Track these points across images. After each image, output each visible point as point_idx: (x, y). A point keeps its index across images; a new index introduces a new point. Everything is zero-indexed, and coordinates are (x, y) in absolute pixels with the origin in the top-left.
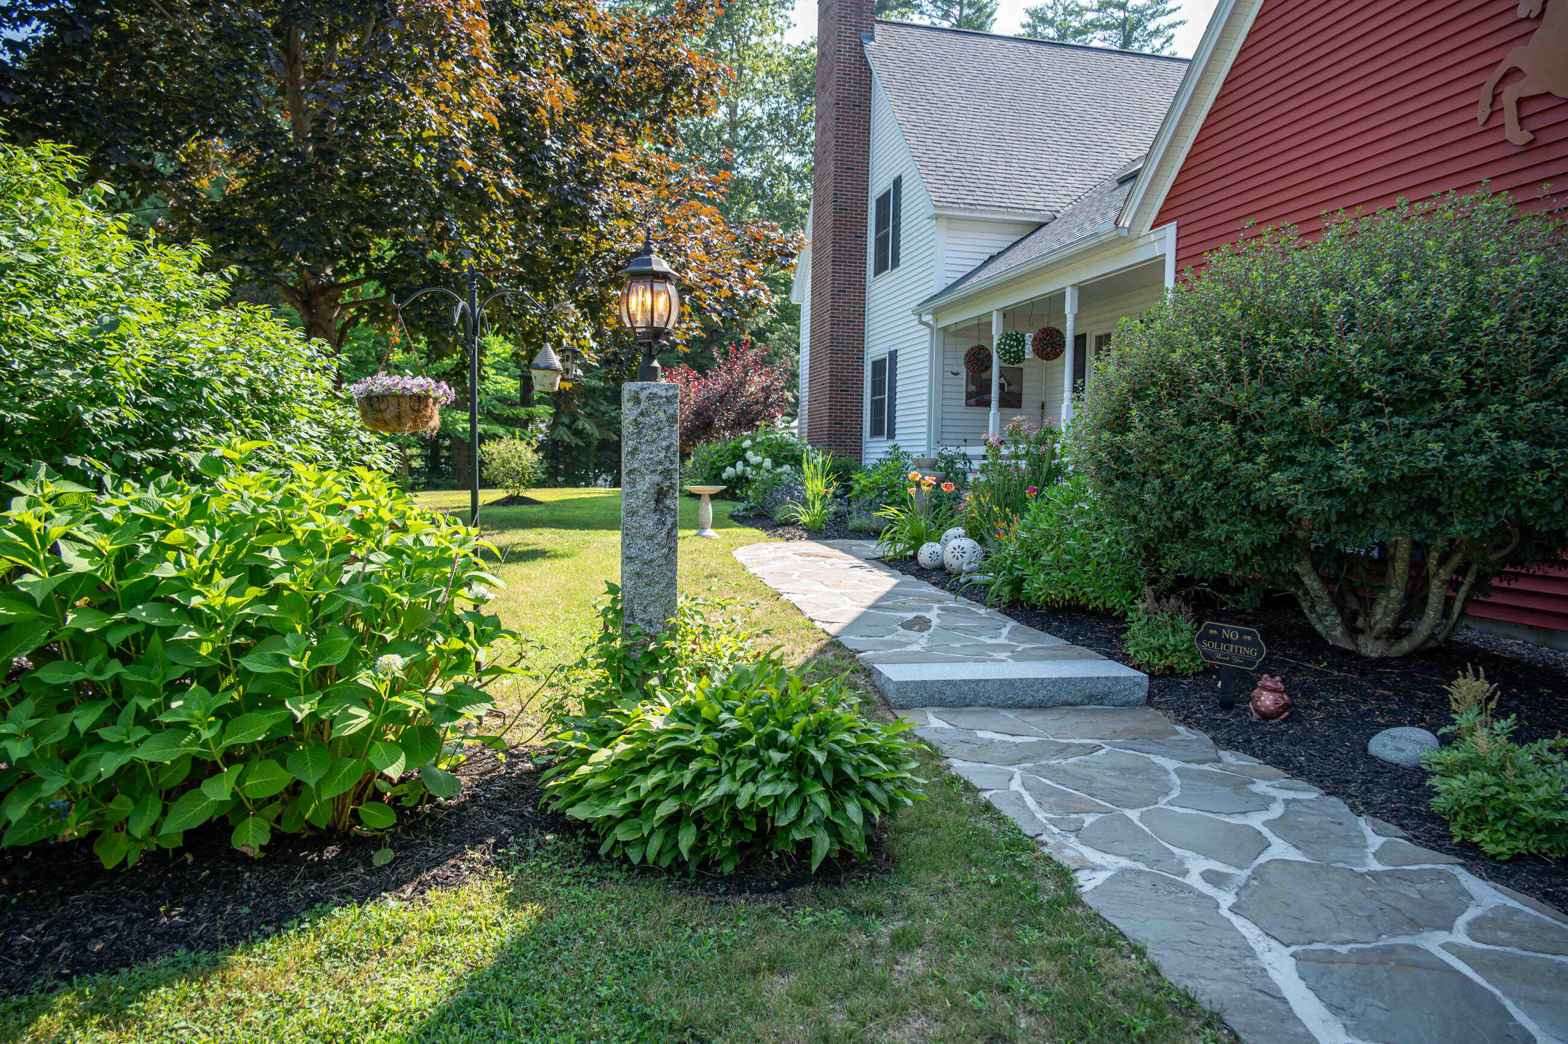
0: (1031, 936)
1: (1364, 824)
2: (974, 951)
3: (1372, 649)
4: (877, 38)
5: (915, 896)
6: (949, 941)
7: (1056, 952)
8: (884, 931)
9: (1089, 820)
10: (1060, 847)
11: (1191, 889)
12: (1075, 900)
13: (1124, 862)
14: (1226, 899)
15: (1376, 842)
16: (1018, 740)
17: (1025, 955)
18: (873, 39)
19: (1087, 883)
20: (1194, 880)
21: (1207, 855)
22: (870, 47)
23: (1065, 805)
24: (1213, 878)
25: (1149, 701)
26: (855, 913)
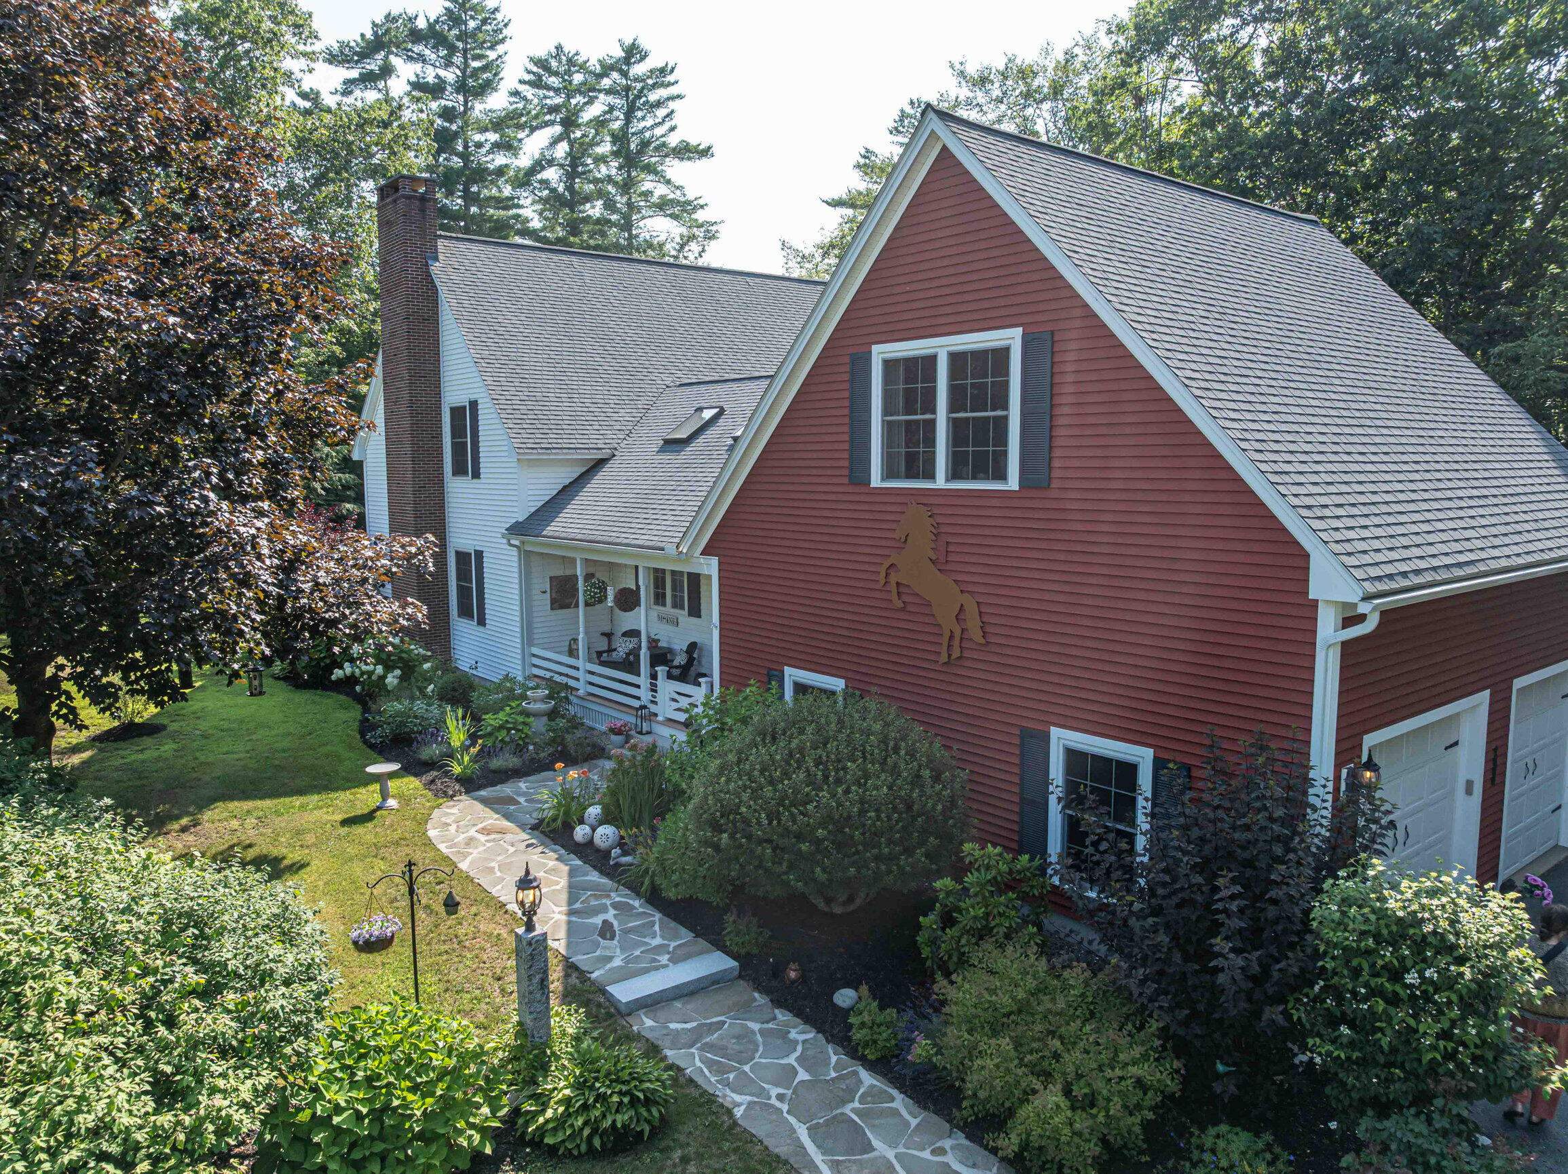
0: (726, 1146)
1: (830, 1049)
2: (710, 1158)
3: (838, 910)
4: (441, 257)
5: (682, 1138)
6: (700, 1156)
7: (736, 1150)
8: (677, 1154)
9: (731, 1076)
10: (725, 1096)
11: (772, 1106)
12: (735, 1124)
13: (749, 1098)
14: (785, 1107)
15: (834, 1059)
16: (689, 1026)
17: (726, 1155)
18: (437, 259)
19: (738, 1112)
20: (774, 1101)
21: (776, 1085)
22: (436, 268)
23: (719, 1069)
24: (780, 1097)
25: (740, 977)
26: (661, 1151)
